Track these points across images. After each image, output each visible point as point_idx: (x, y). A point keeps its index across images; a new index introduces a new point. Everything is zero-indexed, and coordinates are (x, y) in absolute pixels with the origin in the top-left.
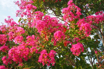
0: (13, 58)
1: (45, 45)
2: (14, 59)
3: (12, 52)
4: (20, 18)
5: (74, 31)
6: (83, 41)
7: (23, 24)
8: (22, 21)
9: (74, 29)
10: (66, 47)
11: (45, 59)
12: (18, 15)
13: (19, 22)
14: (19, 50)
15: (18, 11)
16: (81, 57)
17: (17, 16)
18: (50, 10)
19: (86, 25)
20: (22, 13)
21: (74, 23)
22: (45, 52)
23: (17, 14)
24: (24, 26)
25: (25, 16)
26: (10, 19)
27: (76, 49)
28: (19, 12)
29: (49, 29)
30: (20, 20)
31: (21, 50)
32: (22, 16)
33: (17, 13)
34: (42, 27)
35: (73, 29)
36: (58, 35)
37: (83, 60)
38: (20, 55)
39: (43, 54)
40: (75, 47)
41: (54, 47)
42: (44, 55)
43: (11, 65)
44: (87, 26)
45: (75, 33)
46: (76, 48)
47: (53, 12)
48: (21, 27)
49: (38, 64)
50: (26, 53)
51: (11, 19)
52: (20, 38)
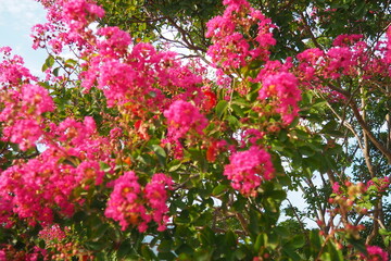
0: (16, 207)
1: (135, 157)
2: (20, 210)
3: (10, 182)
4: (51, 55)
5: (248, 105)
6: (276, 144)
7: (61, 78)
8: (55, 66)
9: (248, 98)
10: (215, 166)
11: (127, 205)
12: (42, 43)
13: (44, 69)
14: (33, 174)
15: (39, 26)
16: (269, 200)
17: (35, 48)
18: (170, 27)
19: (281, 79)
20: (56, 33)
21: (248, 77)
22: (131, 180)
23: (37, 40)
24: (63, 85)
25: (67, 46)
26: (11, 58)
27: (244, 168)
28: (41, 33)
29: (153, 96)
30: (48, 63)
31: (45, 172)
32: (58, 48)
33: (36, 34)
34: (124, 88)
35: (245, 98)
36: (177, 115)
37: (275, 211)
38: (44, 193)
39: (123, 188)
40: (239, 161)
41: (172, 165)
42: (127, 190)
43: (14, 232)
44: (284, 85)
45: (249, 111)
46: (242, 163)
47: (179, 35)
48: (55, 89)
49: (112, 229)
50: (64, 187)
51: (16, 57)
52: (35, 126)
